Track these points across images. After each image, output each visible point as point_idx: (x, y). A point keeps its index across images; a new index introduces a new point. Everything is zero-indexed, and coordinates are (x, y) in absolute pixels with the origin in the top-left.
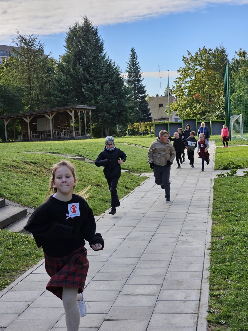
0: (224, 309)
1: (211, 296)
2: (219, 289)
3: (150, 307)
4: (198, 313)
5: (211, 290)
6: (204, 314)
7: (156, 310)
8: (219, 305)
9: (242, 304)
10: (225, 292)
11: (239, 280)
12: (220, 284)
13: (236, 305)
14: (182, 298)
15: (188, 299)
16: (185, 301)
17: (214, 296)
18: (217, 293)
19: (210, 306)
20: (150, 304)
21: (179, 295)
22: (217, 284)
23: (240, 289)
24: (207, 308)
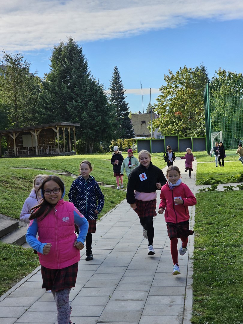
0: (207, 312)
1: (195, 301)
2: (202, 295)
3: (138, 311)
4: (183, 315)
5: (194, 295)
6: (189, 316)
7: (145, 313)
8: (202, 309)
9: (223, 307)
10: (207, 297)
11: (221, 286)
12: (203, 290)
13: (217, 308)
14: (168, 303)
15: (174, 303)
16: (171, 306)
17: (197, 301)
18: (200, 298)
19: (194, 310)
20: (139, 308)
21: (166, 300)
22: (200, 290)
23: (222, 294)
24: (191, 311)
